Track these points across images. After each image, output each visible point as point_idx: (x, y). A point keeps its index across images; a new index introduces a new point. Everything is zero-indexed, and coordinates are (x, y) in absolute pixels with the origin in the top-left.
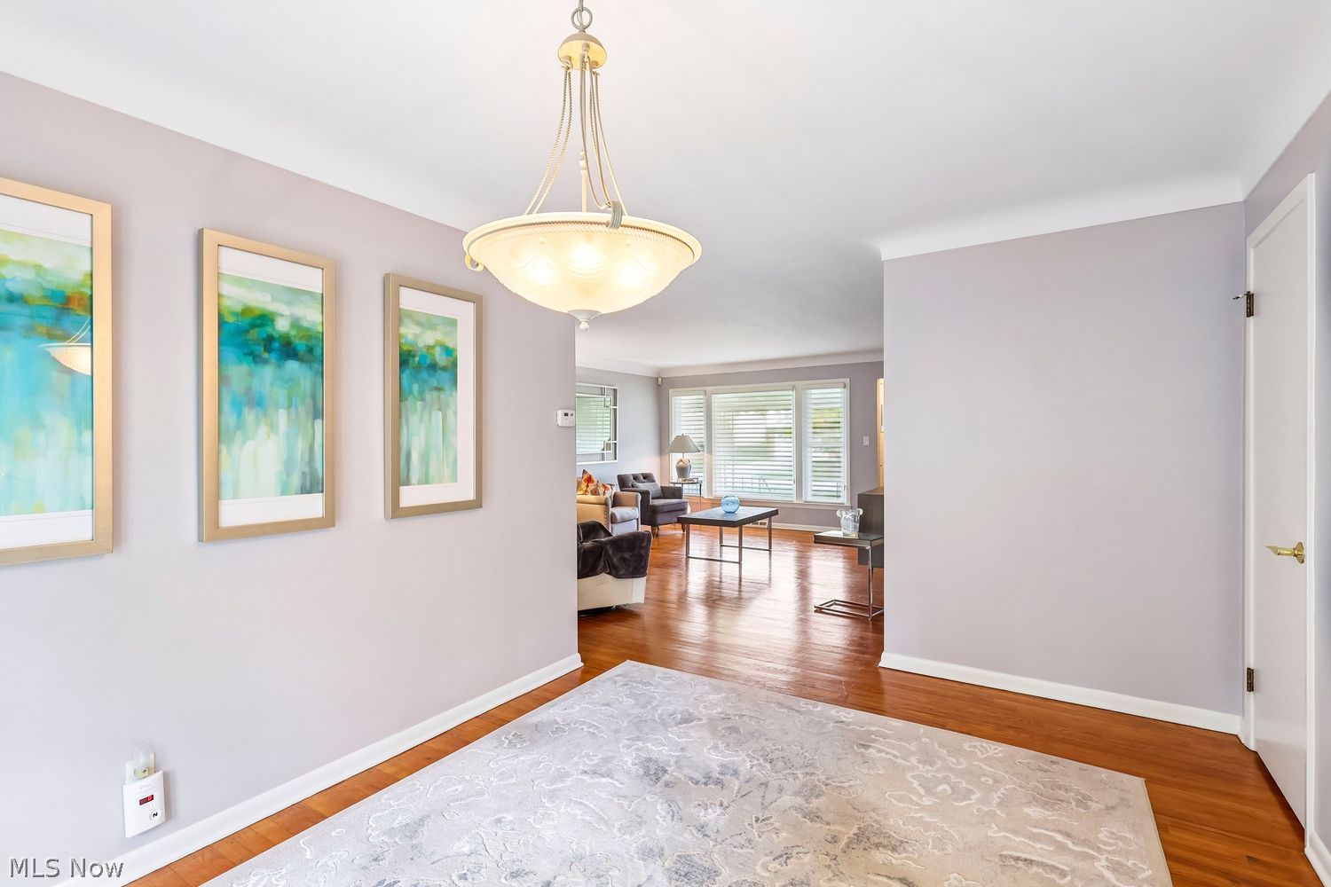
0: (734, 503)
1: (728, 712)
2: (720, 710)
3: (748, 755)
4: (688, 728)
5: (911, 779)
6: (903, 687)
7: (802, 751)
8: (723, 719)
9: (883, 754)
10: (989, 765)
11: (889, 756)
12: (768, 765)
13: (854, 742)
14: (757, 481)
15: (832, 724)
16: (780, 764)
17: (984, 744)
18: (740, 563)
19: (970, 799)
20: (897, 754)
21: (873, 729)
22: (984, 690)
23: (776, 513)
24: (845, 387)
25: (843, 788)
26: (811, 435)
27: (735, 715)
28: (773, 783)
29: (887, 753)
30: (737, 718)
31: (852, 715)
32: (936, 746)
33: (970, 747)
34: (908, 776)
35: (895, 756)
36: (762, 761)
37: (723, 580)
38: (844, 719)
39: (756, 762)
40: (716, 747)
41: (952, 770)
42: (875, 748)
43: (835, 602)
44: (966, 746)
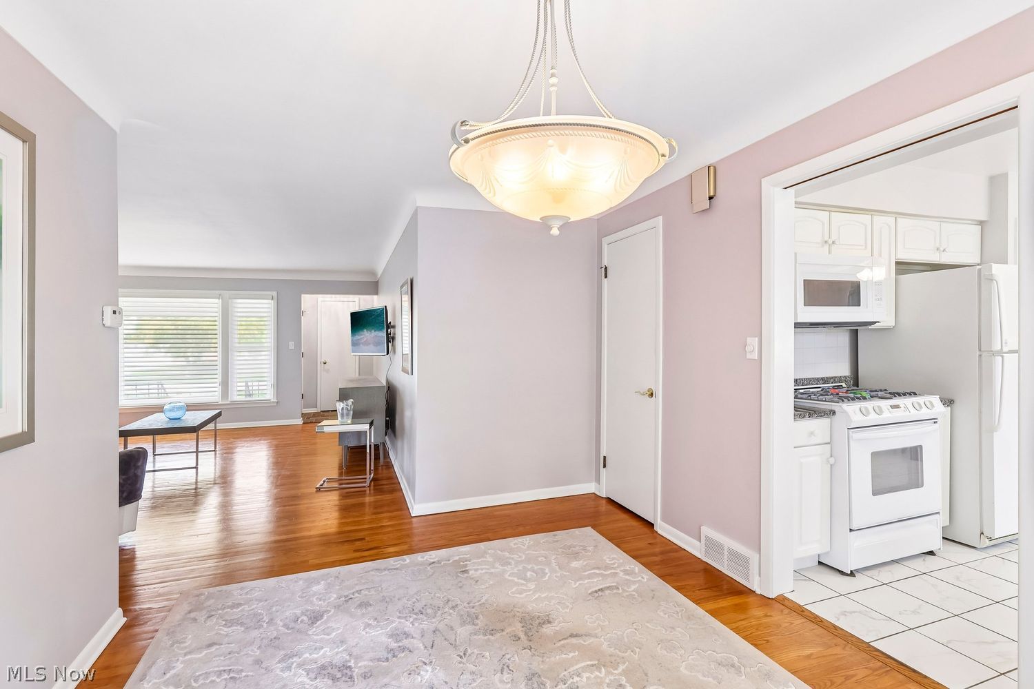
0: (179, 408)
1: (345, 594)
2: (335, 596)
3: (399, 618)
4: (326, 622)
5: (510, 578)
6: (441, 525)
7: (432, 595)
8: (347, 601)
9: (480, 571)
10: (533, 551)
11: (484, 571)
12: (421, 616)
13: (457, 573)
14: (156, 386)
15: (429, 568)
16: (429, 611)
17: (520, 540)
18: (196, 468)
19: (547, 574)
20: (487, 567)
21: (457, 558)
22: (483, 510)
23: (219, 415)
24: (272, 299)
25: (483, 603)
26: (237, 340)
27: (353, 594)
28: (441, 626)
29: (482, 569)
30: (357, 595)
31: (434, 556)
32: (500, 552)
33: (515, 544)
34: (507, 576)
35: (488, 569)
36: (414, 616)
37: (199, 486)
38: (432, 561)
39: (411, 620)
40: (368, 625)
41: (521, 562)
42: (471, 570)
43: (330, 480)
44: (512, 544)
